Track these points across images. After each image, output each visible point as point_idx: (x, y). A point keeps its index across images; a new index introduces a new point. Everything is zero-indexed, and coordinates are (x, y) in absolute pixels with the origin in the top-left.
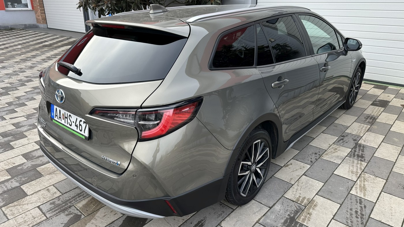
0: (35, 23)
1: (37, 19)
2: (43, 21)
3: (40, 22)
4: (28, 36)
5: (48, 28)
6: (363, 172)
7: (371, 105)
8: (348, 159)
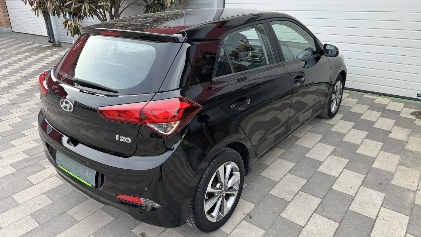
2: (6, 24)
3: (4, 26)
5: (13, 32)
6: (314, 213)
7: (340, 119)
8: (301, 194)
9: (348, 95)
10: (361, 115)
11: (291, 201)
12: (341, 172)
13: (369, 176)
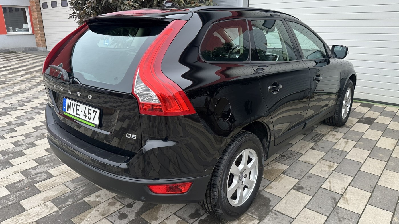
0: (35, 47)
1: (37, 43)
2: (43, 44)
3: (40, 46)
4: (28, 58)
5: (47, 51)
6: (349, 186)
7: (357, 122)
8: (335, 173)
9: (360, 104)
10: (375, 119)
11: (328, 178)
12: (366, 159)
13: (389, 163)
